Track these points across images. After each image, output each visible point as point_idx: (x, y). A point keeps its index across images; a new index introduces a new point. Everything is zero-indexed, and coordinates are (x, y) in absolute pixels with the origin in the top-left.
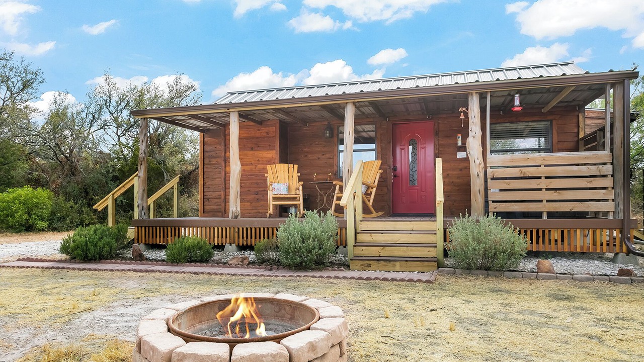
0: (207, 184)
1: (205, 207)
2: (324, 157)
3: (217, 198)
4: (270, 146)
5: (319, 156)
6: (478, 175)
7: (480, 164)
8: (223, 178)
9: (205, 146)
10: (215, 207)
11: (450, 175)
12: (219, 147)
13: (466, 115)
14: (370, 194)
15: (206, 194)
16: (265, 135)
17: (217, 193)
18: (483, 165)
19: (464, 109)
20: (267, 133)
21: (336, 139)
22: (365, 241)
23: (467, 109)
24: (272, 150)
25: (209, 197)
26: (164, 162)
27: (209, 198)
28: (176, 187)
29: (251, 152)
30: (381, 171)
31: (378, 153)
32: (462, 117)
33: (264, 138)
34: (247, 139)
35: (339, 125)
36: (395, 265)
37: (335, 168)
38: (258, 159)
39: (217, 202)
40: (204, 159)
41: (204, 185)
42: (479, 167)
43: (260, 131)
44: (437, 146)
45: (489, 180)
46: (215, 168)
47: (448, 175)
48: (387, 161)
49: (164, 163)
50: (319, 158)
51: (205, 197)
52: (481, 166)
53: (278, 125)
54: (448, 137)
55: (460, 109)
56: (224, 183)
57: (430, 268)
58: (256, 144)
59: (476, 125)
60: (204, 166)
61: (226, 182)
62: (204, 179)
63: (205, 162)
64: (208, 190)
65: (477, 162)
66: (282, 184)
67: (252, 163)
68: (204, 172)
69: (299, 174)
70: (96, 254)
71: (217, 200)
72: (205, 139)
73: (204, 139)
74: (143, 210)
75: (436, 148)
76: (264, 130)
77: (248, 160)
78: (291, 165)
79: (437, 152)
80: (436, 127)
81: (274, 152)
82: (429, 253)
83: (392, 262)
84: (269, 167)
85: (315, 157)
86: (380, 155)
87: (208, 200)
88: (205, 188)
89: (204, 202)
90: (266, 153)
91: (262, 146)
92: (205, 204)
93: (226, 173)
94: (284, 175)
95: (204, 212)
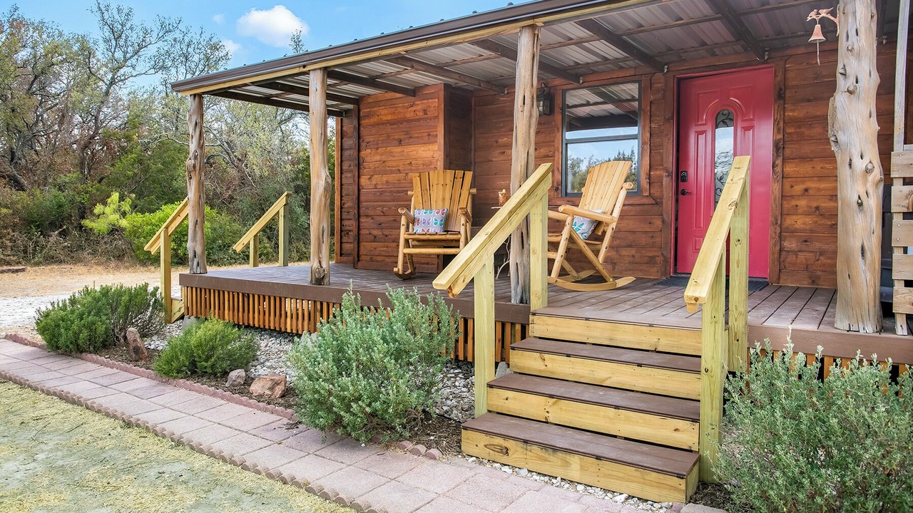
1: (344, 245)
4: (429, 135)
6: (860, 205)
7: (868, 171)
8: (355, 197)
11: (811, 192)
13: (830, 29)
14: (601, 239)
15: (344, 222)
16: (421, 114)
18: (877, 173)
19: (824, 13)
20: (425, 112)
21: (558, 117)
22: (529, 369)
23: (834, 14)
24: (433, 143)
25: (349, 229)
28: (282, 213)
29: (399, 149)
30: (629, 185)
31: (644, 143)
32: (817, 35)
33: (418, 120)
34: (393, 124)
35: (565, 87)
36: (567, 464)
37: (558, 176)
38: (409, 161)
40: (342, 161)
41: (341, 208)
42: (865, 181)
43: (413, 109)
44: (781, 124)
45: (897, 220)
47: (806, 190)
48: (662, 160)
51: (344, 228)
52: (871, 178)
53: (442, 94)
54: (809, 101)
55: (813, 15)
56: (357, 207)
57: (665, 492)
58: (407, 133)
59: (858, 56)
60: (341, 173)
62: (341, 196)
64: (348, 217)
65: (860, 165)
66: (434, 212)
67: (400, 168)
68: (341, 185)
69: (472, 190)
70: (68, 343)
72: (344, 128)
73: (342, 127)
74: (195, 256)
75: (777, 130)
76: (420, 105)
77: (395, 164)
78: (460, 173)
79: (780, 136)
80: (778, 79)
81: (435, 147)
82: (677, 435)
83: (560, 454)
86: (647, 147)
87: (348, 234)
88: (343, 213)
89: (341, 238)
90: (423, 149)
91: (416, 135)
92: (343, 241)
93: (361, 188)
94: (444, 191)
95: (341, 255)
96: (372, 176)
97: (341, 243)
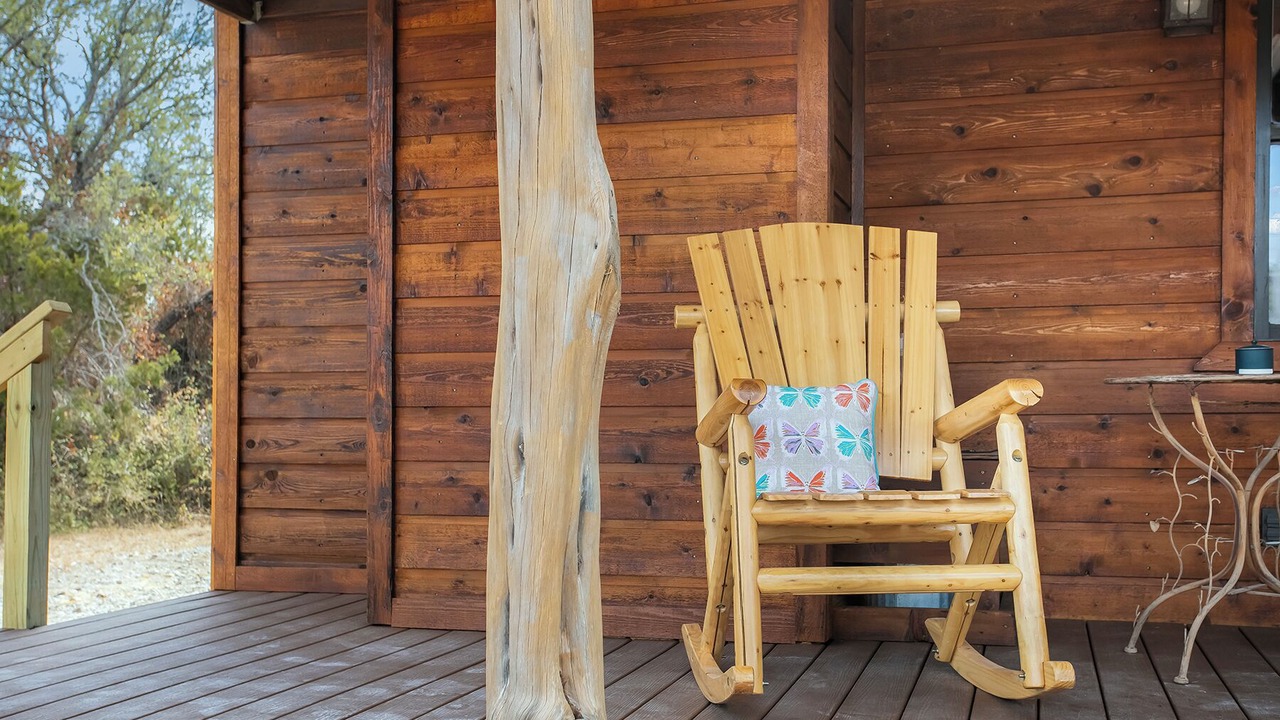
0: (264, 366)
2: (1136, 178)
3: (328, 465)
4: (750, 82)
5: (1098, 175)
8: (379, 332)
9: (255, 109)
10: (318, 525)
12: (347, 115)
15: (253, 432)
17: (332, 434)
24: (767, 114)
25: (283, 454)
26: (93, 244)
27: (282, 464)
37: (1236, 263)
38: (648, 188)
39: (333, 492)
40: (242, 195)
41: (242, 376)
46: (317, 263)
49: (93, 252)
50: (1095, 190)
51: (251, 455)
56: (384, 369)
60: (242, 242)
61: (404, 359)
62: (242, 331)
63: (255, 219)
64: (274, 410)
68: (242, 286)
69: (952, 310)
71: (329, 479)
72: (256, 66)
73: (243, 61)
78: (885, 238)
81: (784, 130)
84: (703, 251)
85: (1066, 183)
87: (272, 475)
88: (247, 395)
89: (240, 491)
90: (720, 137)
91: (686, 83)
92: (247, 502)
93: (404, 291)
94: (833, 310)
95: (240, 558)
96: (461, 243)
97: (240, 510)
